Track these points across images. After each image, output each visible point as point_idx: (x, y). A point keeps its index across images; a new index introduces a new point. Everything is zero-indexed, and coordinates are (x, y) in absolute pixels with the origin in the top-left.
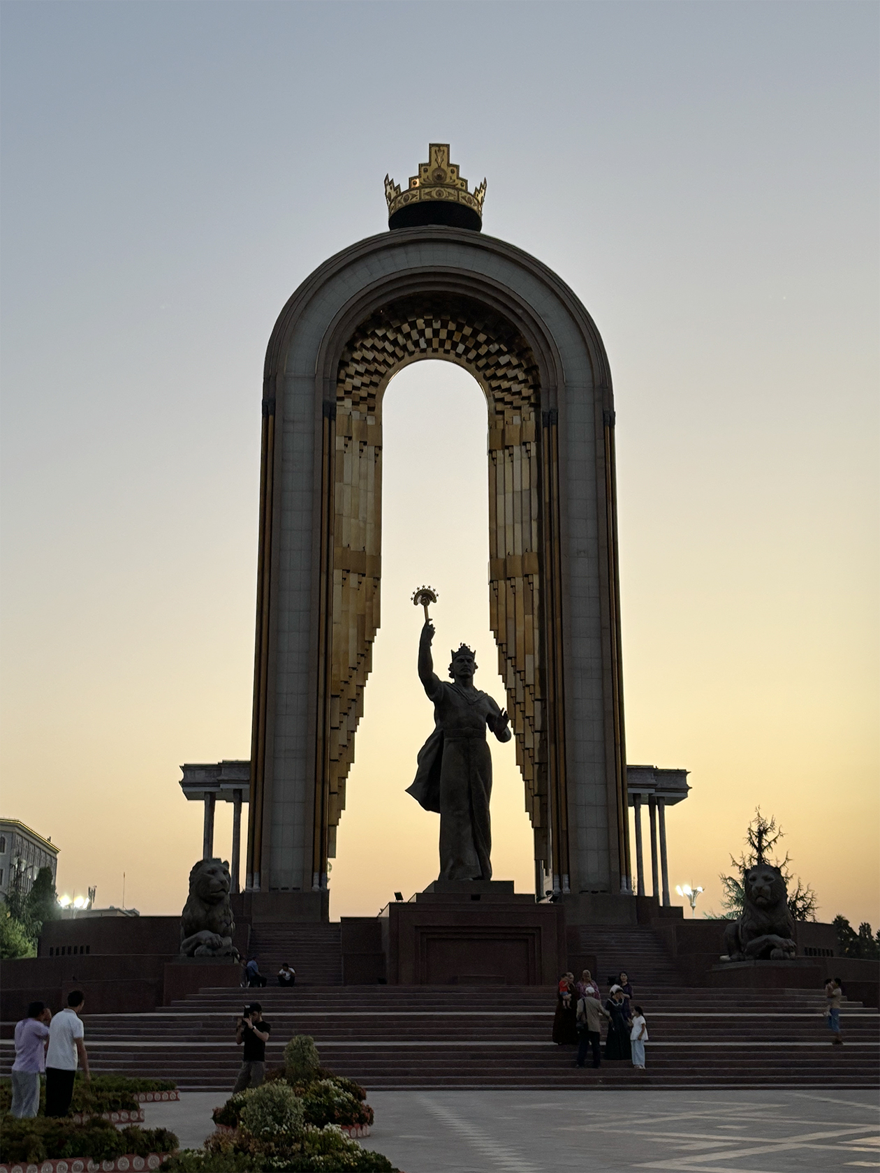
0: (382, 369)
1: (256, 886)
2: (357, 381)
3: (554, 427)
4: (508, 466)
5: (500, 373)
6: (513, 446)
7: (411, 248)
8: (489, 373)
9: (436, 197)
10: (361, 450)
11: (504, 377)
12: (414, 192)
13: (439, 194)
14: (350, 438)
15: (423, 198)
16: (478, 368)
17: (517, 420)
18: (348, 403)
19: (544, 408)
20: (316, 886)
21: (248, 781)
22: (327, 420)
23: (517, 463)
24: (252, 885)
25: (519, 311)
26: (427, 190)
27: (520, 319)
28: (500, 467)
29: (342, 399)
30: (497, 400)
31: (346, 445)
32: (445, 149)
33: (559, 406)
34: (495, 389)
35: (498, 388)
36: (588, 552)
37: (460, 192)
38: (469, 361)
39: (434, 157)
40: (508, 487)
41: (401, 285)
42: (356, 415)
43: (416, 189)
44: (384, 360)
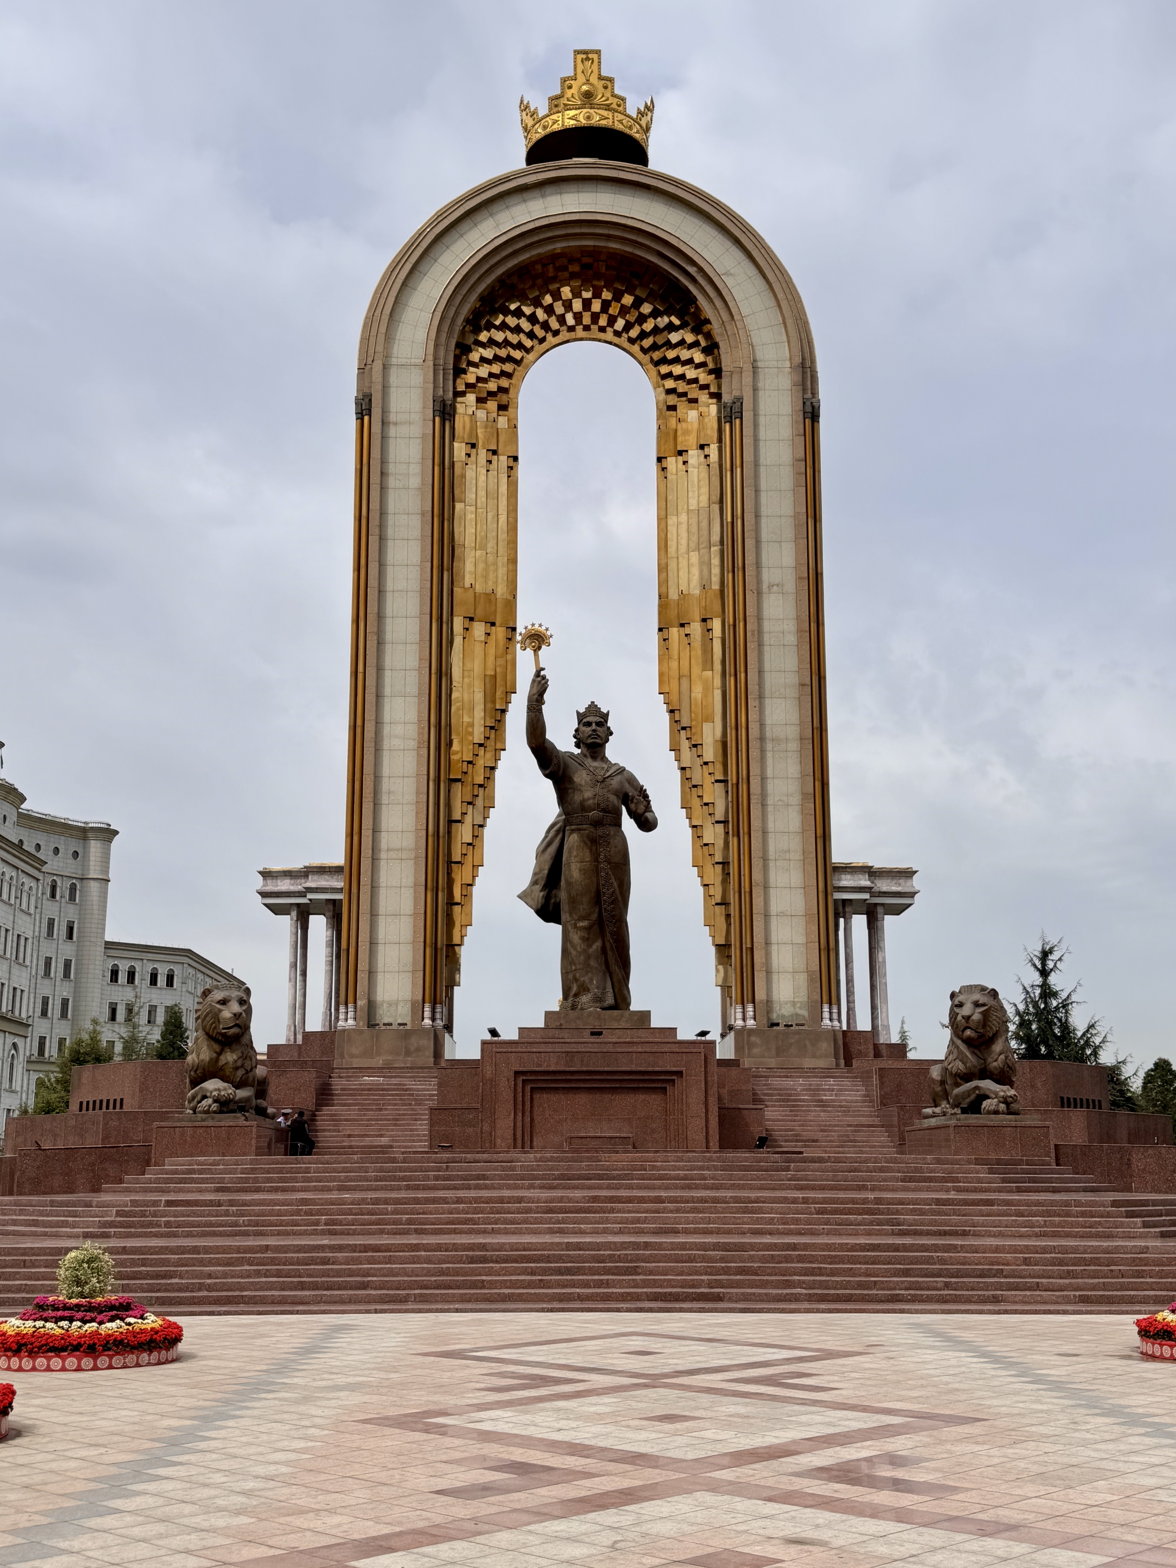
0: (517, 354)
1: (350, 1022)
2: (483, 371)
3: (738, 421)
4: (682, 477)
5: (671, 354)
6: (687, 451)
7: (547, 191)
8: (657, 355)
9: (584, 122)
10: (489, 462)
11: (677, 360)
12: (554, 117)
13: (589, 118)
14: (473, 446)
15: (565, 124)
16: (644, 351)
17: (693, 415)
18: (471, 398)
19: (726, 398)
20: (428, 1021)
21: (341, 888)
22: (439, 421)
23: (693, 473)
24: (346, 1020)
26: (572, 113)
27: (693, 280)
28: (672, 479)
29: (463, 394)
30: (669, 392)
31: (469, 455)
32: (595, 56)
33: (745, 394)
34: (665, 377)
35: (669, 375)
36: (782, 585)
37: (616, 114)
38: (632, 341)
39: (580, 67)
40: (682, 505)
41: (536, 238)
42: (481, 414)
43: (559, 112)
44: (519, 343)
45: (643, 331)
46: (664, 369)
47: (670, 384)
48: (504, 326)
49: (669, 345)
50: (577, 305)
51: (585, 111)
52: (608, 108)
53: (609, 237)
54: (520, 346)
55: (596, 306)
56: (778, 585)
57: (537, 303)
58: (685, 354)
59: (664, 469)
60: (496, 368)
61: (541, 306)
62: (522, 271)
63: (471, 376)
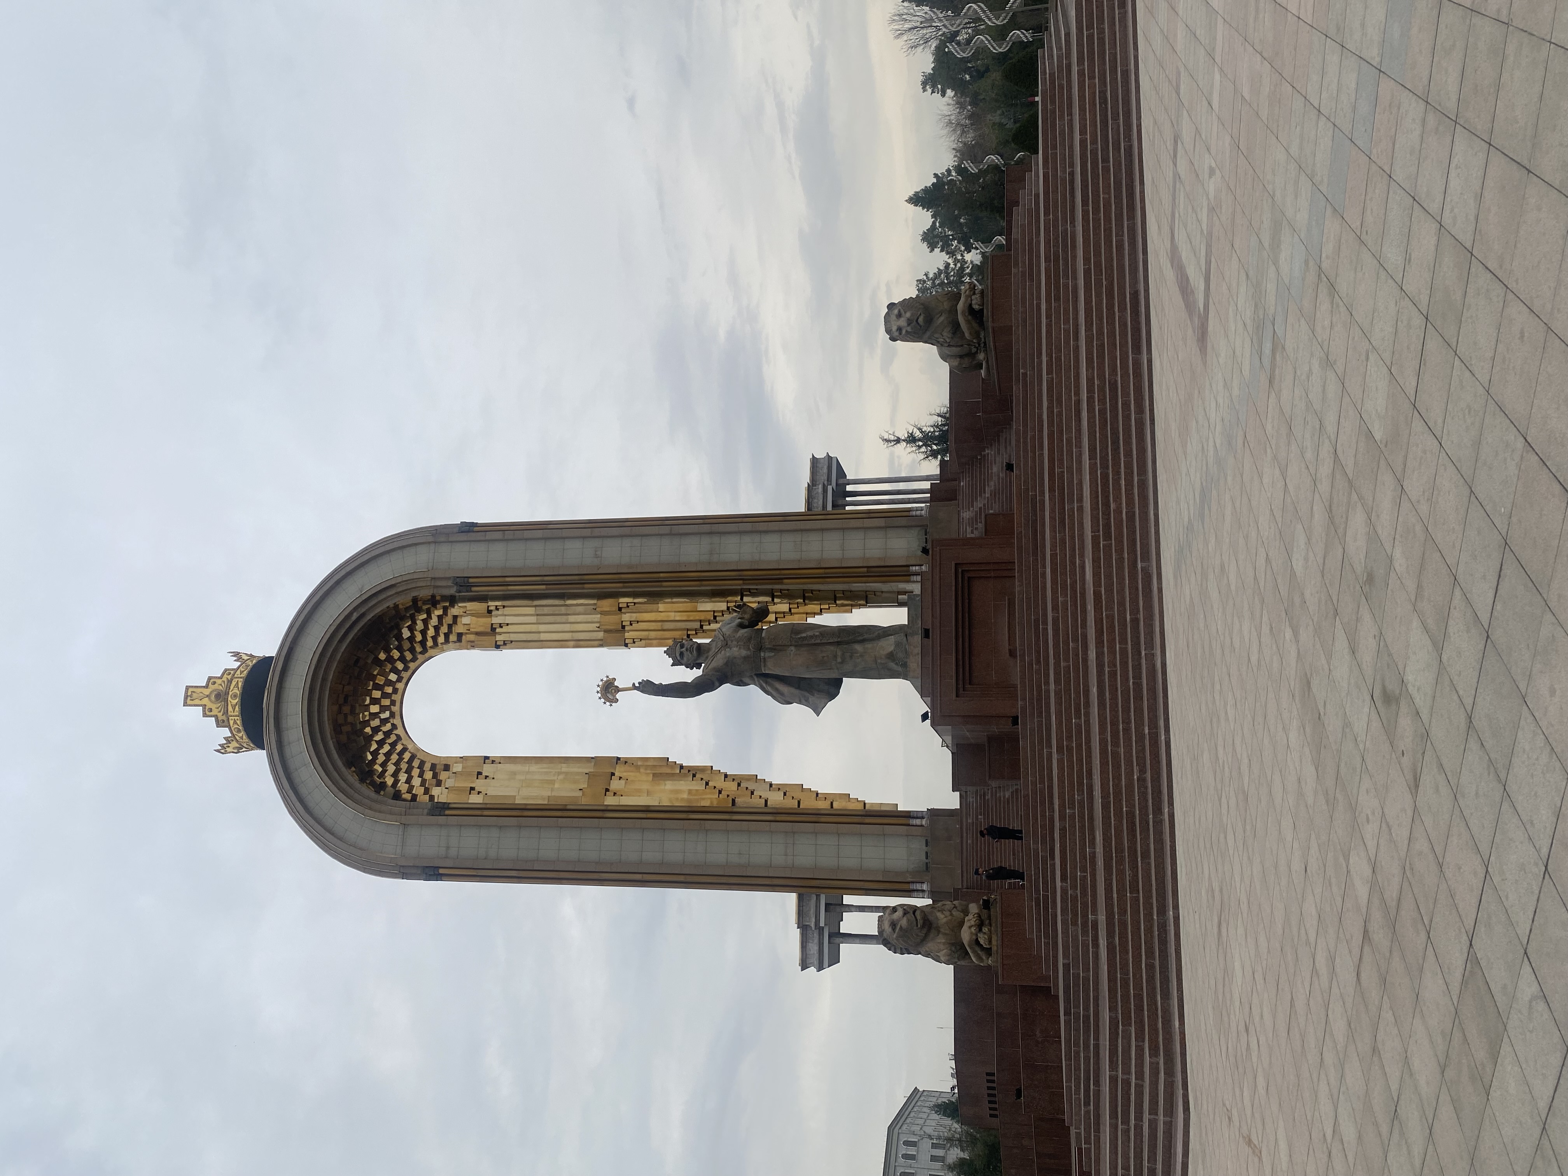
0: (407, 756)
1: (925, 887)
2: (416, 781)
3: (471, 580)
4: (512, 629)
5: (419, 637)
6: (492, 624)
7: (284, 725)
8: (419, 649)
9: (237, 700)
10: (486, 777)
11: (424, 633)
12: (231, 722)
13: (235, 696)
14: (472, 789)
15: (238, 714)
16: (414, 659)
17: (466, 620)
18: (435, 791)
19: (452, 591)
20: (924, 822)
21: (817, 895)
22: (447, 812)
23: (508, 620)
24: (923, 891)
25: (355, 616)
26: (230, 709)
27: (363, 615)
28: (513, 637)
29: (432, 798)
30: (447, 640)
31: (479, 793)
32: (190, 690)
33: (450, 576)
34: (436, 643)
35: (435, 638)
37: (236, 676)
38: (406, 669)
39: (197, 702)
40: (534, 628)
41: (318, 735)
42: (450, 783)
43: (228, 720)
44: (398, 754)
45: (399, 659)
46: (430, 643)
47: (441, 639)
48: (384, 765)
49: (412, 639)
50: (375, 709)
51: (229, 699)
52: (230, 682)
53: (324, 680)
54: (401, 754)
55: (377, 694)
56: (596, 551)
57: (369, 738)
58: (420, 626)
59: (505, 644)
61: (372, 736)
62: (342, 748)
63: (419, 790)
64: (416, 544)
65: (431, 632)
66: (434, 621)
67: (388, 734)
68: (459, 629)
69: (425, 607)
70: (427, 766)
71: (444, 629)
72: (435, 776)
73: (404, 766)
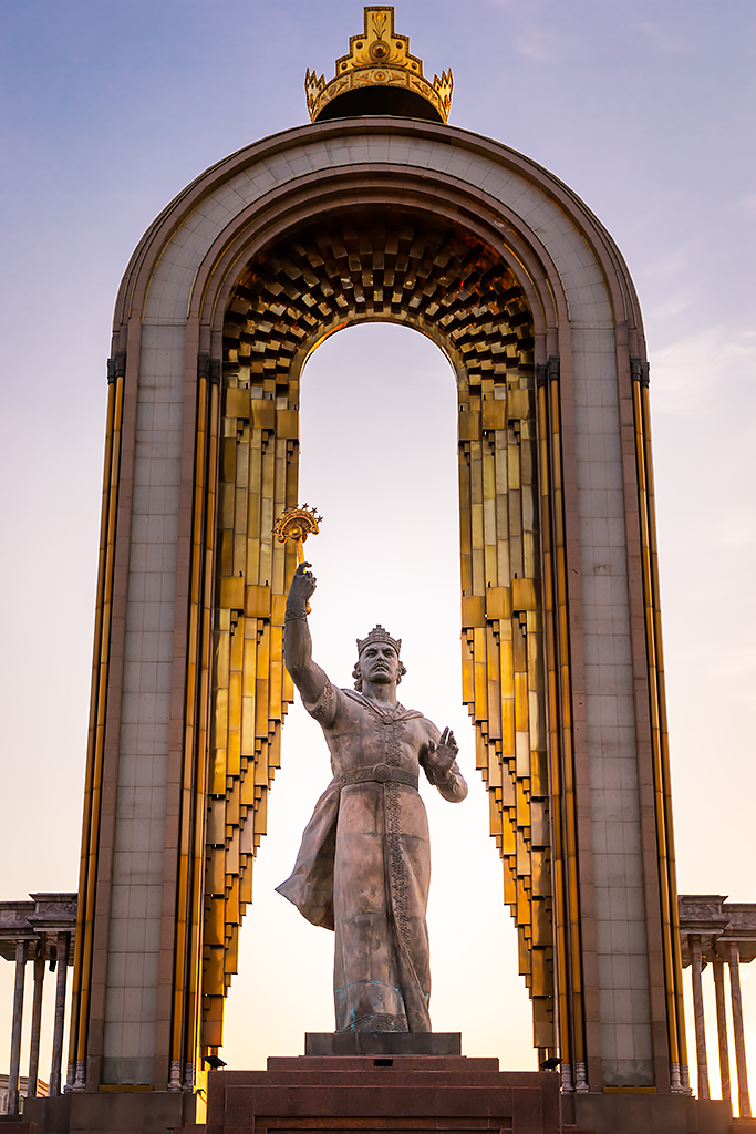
0: (301, 333)
2: (261, 346)
3: (555, 384)
4: (488, 462)
5: (474, 331)
6: (494, 431)
8: (458, 333)
9: (375, 82)
10: (266, 443)
11: (481, 337)
12: (343, 79)
13: (381, 78)
14: (247, 423)
15: (355, 86)
16: (442, 330)
17: (500, 394)
18: (244, 375)
19: (538, 362)
20: (175, 1082)
22: (204, 382)
23: (500, 455)
24: (74, 1082)
26: (362, 73)
28: (476, 465)
29: (235, 367)
30: (471, 372)
31: (240, 432)
32: (388, 13)
33: (561, 353)
34: (467, 357)
35: (473, 354)
36: (610, 567)
37: (411, 76)
38: (429, 319)
39: (371, 26)
40: (489, 492)
42: (257, 393)
43: (346, 74)
44: (301, 319)
45: (442, 307)
46: (466, 348)
47: (473, 363)
48: (283, 299)
49: (472, 320)
50: (367, 280)
51: (376, 71)
52: (402, 68)
54: (302, 323)
55: (389, 280)
56: (605, 567)
58: (489, 328)
59: (467, 455)
60: (275, 345)
63: (246, 349)
64: (611, 302)
65: (482, 346)
66: (497, 347)
67: (331, 302)
68: (487, 385)
69: (518, 331)
70: (285, 362)
71: (486, 365)
72: (269, 373)
73: (284, 329)
